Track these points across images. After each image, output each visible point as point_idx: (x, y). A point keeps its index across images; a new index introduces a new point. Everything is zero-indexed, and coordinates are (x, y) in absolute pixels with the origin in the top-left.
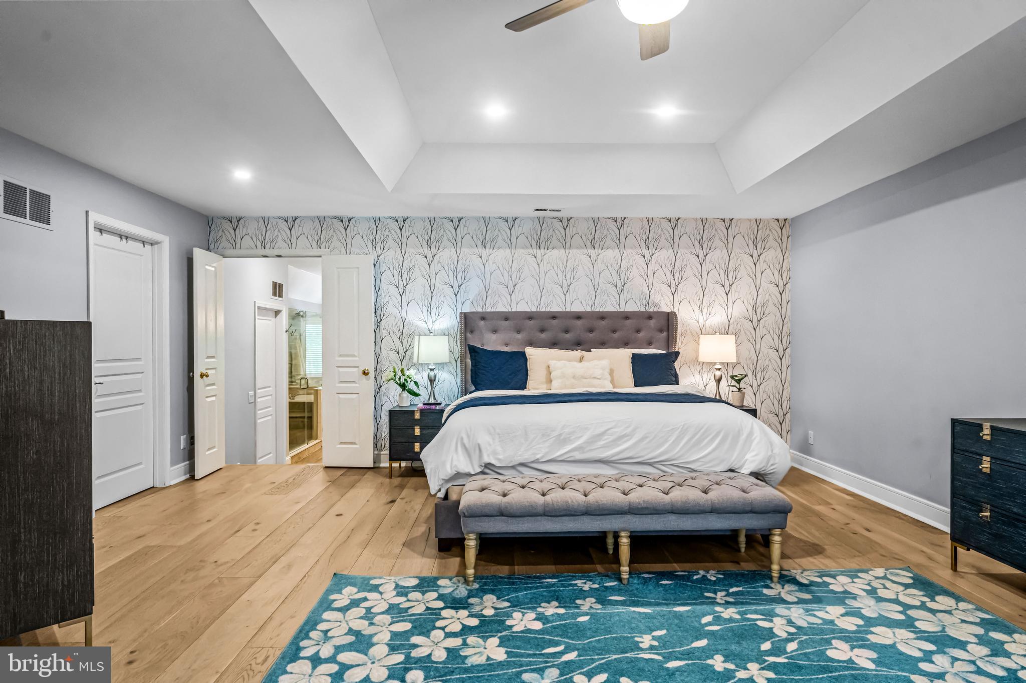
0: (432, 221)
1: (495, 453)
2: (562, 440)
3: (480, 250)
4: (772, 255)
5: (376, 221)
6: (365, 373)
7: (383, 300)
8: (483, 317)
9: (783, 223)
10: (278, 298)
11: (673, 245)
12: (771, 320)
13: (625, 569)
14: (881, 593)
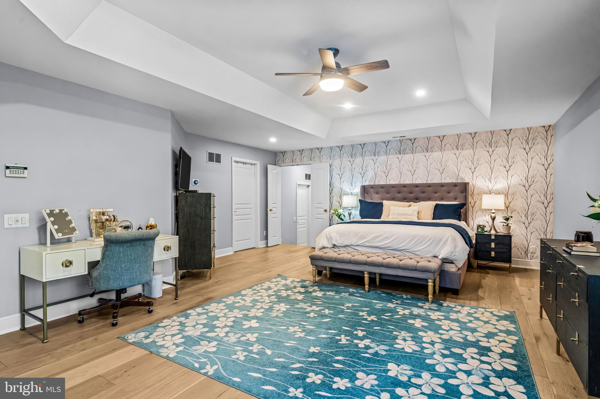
0: (353, 146)
2: (362, 237)
4: (540, 147)
5: (331, 148)
6: (326, 211)
7: (334, 180)
9: (548, 128)
10: (308, 180)
11: (473, 147)
12: (539, 185)
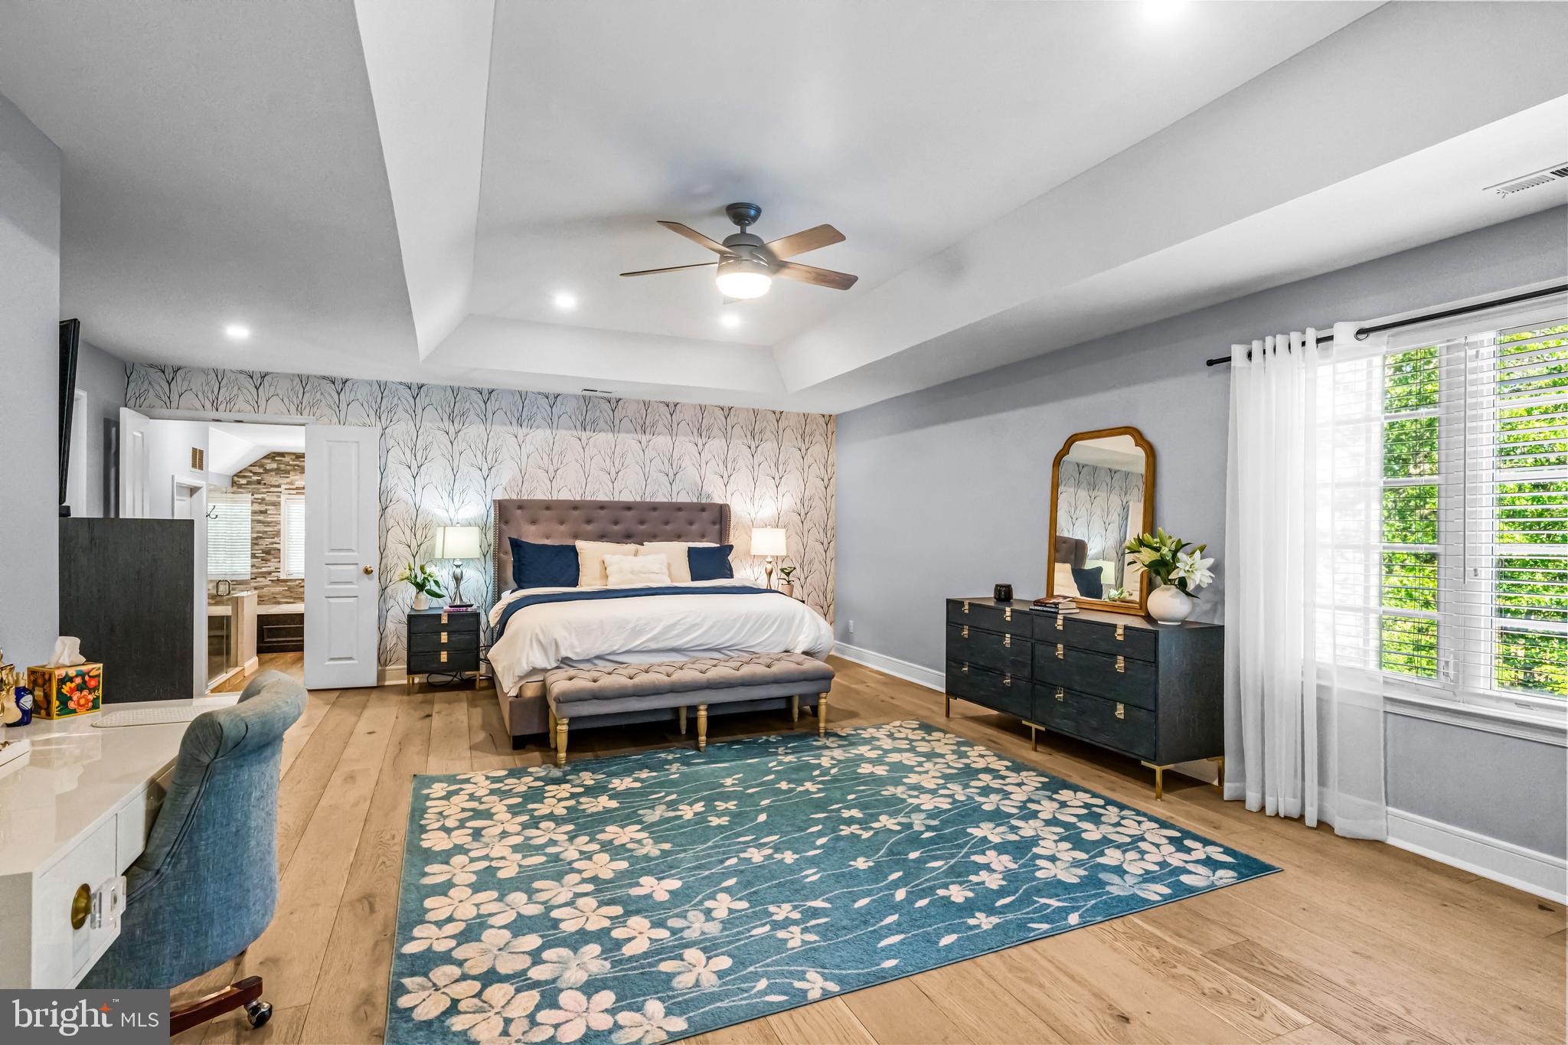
0: (455, 391)
1: (572, 647)
3: (515, 428)
4: (818, 450)
5: (382, 386)
6: (367, 572)
7: (391, 481)
8: (521, 505)
9: (828, 419)
10: (197, 470)
11: (726, 435)
12: (817, 513)
13: (703, 738)
14: (897, 735)
